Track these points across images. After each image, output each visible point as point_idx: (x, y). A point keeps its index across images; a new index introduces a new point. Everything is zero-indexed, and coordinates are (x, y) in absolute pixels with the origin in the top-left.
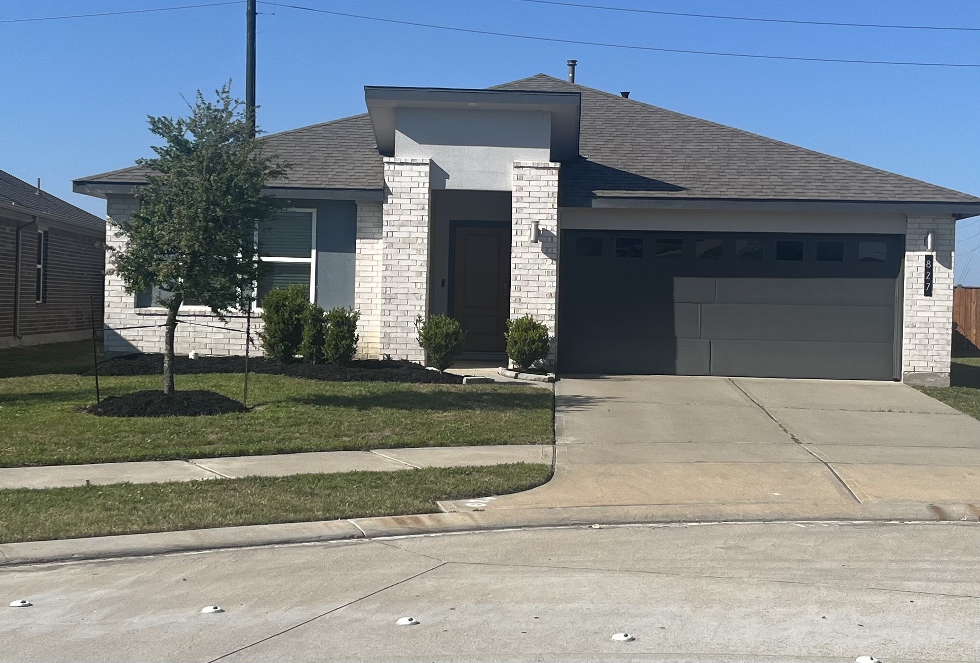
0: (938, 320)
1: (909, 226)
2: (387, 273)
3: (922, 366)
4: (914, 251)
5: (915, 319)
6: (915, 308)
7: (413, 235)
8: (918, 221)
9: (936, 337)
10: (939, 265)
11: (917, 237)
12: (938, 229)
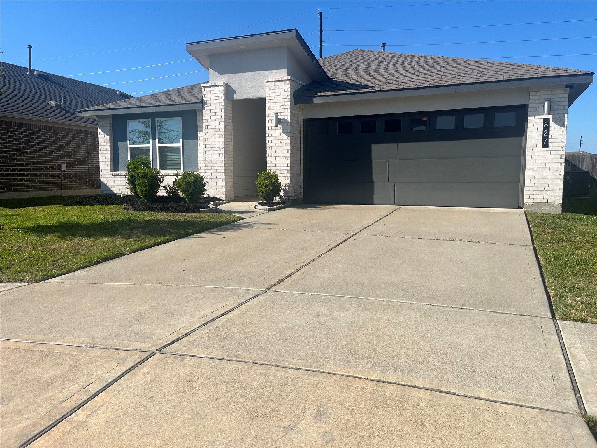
0: (553, 165)
1: (531, 98)
2: (206, 149)
3: (539, 199)
4: (535, 116)
5: (535, 165)
6: (534, 157)
7: (217, 127)
8: (538, 93)
9: (551, 177)
10: (554, 124)
11: (537, 105)
12: (554, 98)
